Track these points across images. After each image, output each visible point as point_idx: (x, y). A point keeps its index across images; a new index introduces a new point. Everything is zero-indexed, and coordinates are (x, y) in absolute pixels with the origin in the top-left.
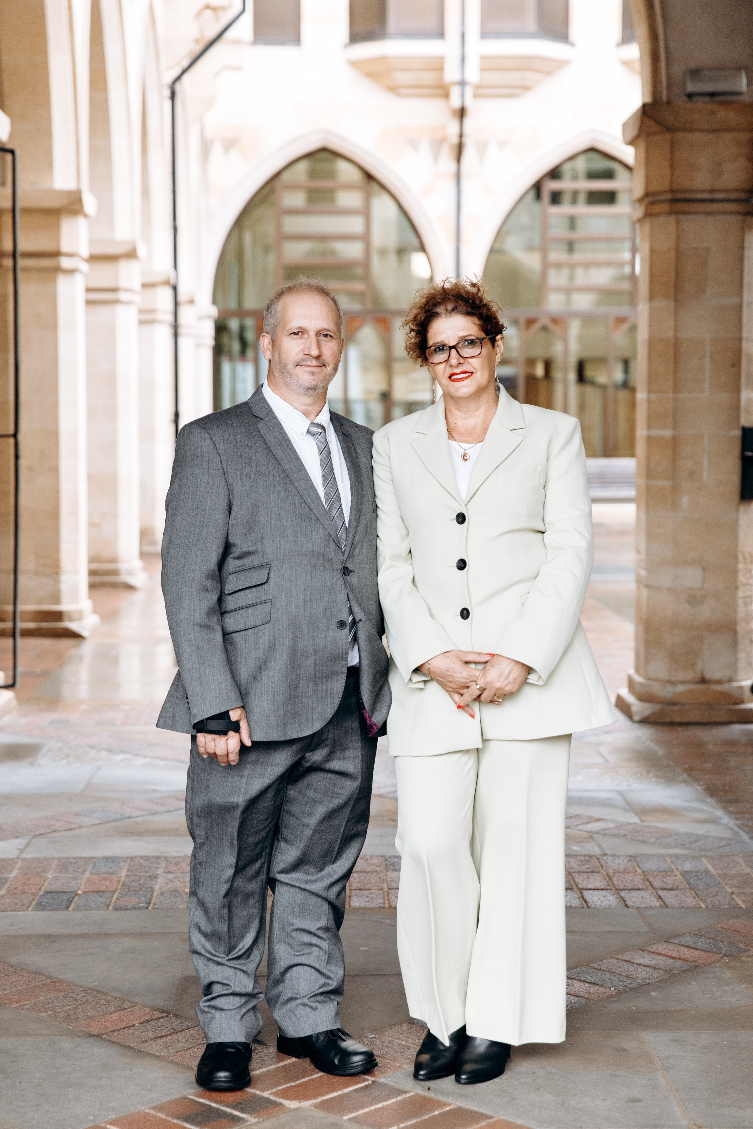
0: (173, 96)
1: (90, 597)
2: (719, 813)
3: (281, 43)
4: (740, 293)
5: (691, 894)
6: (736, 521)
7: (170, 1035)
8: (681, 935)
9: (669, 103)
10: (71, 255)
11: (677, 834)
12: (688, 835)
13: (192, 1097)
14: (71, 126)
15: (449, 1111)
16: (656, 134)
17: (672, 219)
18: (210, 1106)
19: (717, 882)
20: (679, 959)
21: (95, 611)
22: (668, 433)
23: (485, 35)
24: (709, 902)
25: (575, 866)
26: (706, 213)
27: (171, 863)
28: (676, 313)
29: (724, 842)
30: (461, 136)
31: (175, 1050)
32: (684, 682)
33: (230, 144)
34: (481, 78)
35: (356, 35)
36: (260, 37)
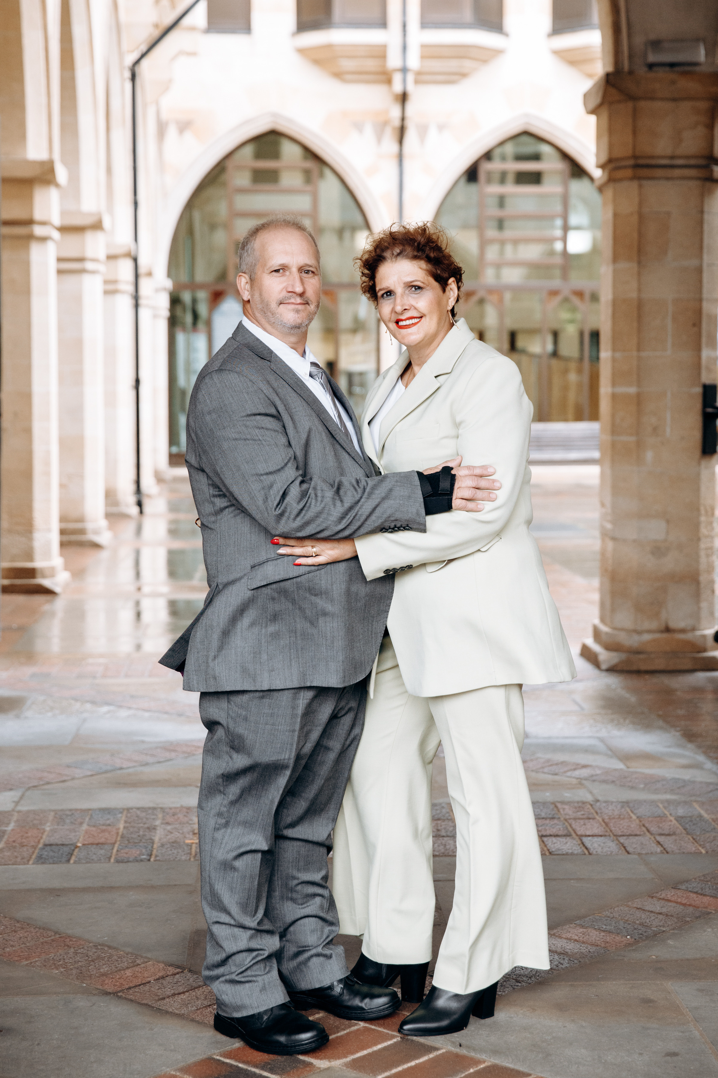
0: (133, 77)
1: (62, 555)
2: (701, 758)
3: (233, 31)
4: (700, 256)
5: (689, 839)
6: (698, 475)
7: (187, 991)
8: (687, 881)
9: (631, 72)
10: (43, 223)
11: (664, 779)
12: (676, 780)
13: (218, 1058)
14: (44, 100)
15: (484, 1069)
16: (619, 102)
17: (635, 184)
18: (237, 1067)
19: (712, 827)
20: (690, 905)
21: (66, 568)
22: (632, 390)
23: (425, 24)
24: (708, 848)
25: (570, 813)
26: (668, 179)
27: (168, 814)
28: (639, 274)
29: (711, 787)
30: (403, 119)
31: (194, 1008)
32: (649, 631)
33: (184, 127)
34: (421, 65)
35: (303, 24)
36: (212, 26)
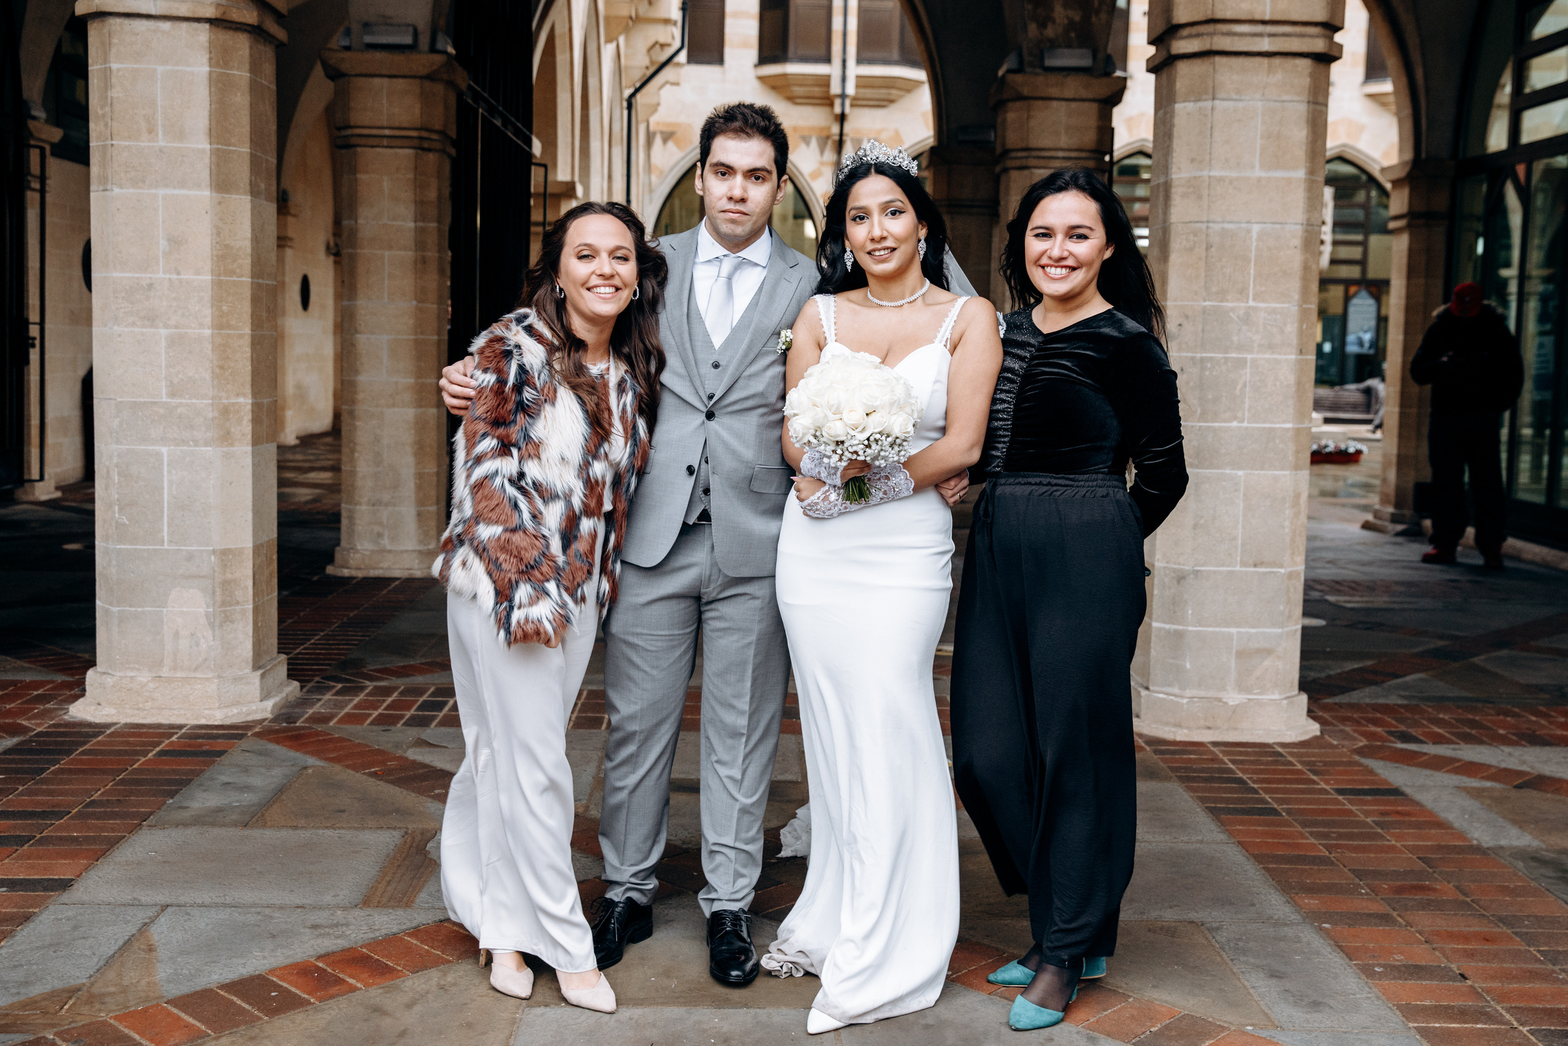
0: (630, 107)
3: (709, 63)
16: (940, 164)
23: (860, 61)
30: (841, 134)
33: (667, 137)
34: (857, 93)
35: (764, 58)
36: (692, 59)
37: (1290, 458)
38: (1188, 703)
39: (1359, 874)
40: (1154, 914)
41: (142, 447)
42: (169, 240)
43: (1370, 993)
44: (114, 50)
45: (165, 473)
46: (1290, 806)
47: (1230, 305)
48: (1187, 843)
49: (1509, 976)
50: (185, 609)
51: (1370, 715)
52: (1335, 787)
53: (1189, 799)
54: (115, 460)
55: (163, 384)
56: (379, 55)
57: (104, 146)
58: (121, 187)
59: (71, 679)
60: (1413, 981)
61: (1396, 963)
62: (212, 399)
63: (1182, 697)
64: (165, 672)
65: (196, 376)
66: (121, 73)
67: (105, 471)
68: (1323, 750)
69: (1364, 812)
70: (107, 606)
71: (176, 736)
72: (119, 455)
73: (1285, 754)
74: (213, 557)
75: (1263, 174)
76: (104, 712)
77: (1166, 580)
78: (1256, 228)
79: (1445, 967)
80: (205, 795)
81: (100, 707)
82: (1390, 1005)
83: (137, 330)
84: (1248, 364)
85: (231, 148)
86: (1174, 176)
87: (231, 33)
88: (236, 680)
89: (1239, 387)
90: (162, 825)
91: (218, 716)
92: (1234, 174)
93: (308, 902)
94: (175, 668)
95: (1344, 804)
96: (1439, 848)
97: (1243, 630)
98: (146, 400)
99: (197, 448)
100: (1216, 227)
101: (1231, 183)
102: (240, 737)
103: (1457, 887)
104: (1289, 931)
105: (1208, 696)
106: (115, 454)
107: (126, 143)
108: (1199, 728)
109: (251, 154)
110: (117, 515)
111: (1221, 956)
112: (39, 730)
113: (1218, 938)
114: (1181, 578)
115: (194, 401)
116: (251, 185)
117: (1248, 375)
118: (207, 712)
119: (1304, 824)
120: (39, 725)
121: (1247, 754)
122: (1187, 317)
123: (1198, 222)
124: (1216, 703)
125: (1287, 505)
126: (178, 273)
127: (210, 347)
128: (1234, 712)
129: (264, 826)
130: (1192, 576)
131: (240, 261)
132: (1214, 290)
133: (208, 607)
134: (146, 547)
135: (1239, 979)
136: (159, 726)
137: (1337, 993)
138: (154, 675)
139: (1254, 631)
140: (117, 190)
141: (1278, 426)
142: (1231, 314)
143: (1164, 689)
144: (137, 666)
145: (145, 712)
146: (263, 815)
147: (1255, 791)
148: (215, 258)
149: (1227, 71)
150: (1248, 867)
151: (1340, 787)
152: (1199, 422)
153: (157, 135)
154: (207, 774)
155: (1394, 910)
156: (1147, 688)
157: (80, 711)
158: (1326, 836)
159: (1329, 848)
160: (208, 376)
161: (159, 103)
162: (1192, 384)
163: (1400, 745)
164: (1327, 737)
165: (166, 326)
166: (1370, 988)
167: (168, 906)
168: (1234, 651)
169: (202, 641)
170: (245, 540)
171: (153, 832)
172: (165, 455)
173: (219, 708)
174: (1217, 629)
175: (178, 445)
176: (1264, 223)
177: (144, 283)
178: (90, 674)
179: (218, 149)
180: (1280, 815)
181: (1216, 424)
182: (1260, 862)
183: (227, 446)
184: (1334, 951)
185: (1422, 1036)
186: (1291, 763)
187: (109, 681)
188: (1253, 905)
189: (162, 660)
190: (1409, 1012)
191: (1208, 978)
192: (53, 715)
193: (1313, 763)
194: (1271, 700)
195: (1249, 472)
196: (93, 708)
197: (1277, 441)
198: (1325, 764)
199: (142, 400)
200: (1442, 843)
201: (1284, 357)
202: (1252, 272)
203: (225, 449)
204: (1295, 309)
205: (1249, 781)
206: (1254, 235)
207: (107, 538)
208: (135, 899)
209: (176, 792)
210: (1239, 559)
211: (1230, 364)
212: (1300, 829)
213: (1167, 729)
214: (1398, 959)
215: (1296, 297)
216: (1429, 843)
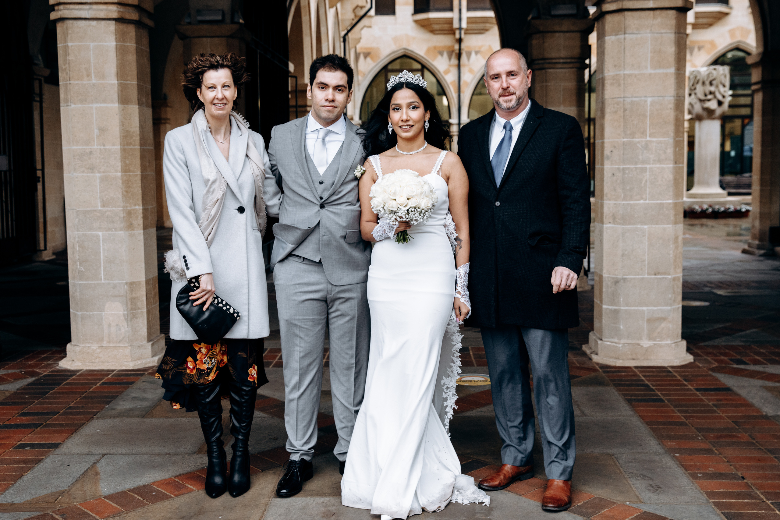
0: (344, 41)
3: (388, 14)
23: (469, 9)
30: (460, 49)
33: (367, 55)
34: (467, 27)
35: (417, 11)
36: (378, 13)
37: (672, 218)
38: (622, 346)
39: (699, 430)
40: (589, 451)
41: (89, 233)
42: (99, 129)
43: (692, 486)
44: (69, 36)
45: (101, 245)
46: (670, 398)
47: (637, 140)
48: (613, 416)
49: (767, 477)
50: (113, 312)
51: (723, 351)
52: (696, 387)
53: (617, 395)
54: (77, 239)
55: (99, 201)
56: (205, 27)
57: (66, 84)
58: (75, 104)
59: (60, 349)
60: (716, 481)
61: (710, 472)
62: (123, 207)
63: (619, 343)
64: (105, 344)
65: (115, 196)
66: (73, 48)
67: (72, 245)
68: (693, 369)
69: (708, 400)
70: (76, 312)
71: (110, 375)
72: (78, 237)
73: (673, 372)
74: (126, 286)
75: (652, 71)
76: (76, 365)
77: (609, 283)
78: (649, 100)
79: (735, 474)
80: (124, 403)
81: (74, 362)
82: (702, 492)
83: (85, 174)
84: (648, 170)
85: (128, 82)
86: (606, 75)
87: (126, 25)
88: (139, 347)
89: (643, 182)
90: (103, 418)
91: (130, 365)
92: (636, 72)
93: (172, 451)
94: (109, 342)
95: (699, 396)
96: (745, 417)
97: (650, 308)
98: (91, 209)
99: (116, 232)
100: (628, 100)
101: (635, 77)
102: (142, 375)
103: (750, 436)
104: (657, 458)
105: (632, 343)
106: (77, 236)
107: (77, 82)
108: (628, 359)
109: (138, 84)
110: (79, 267)
111: (620, 470)
112: (45, 374)
113: (620, 461)
114: (616, 282)
115: (114, 209)
116: (138, 100)
117: (648, 176)
118: (126, 363)
119: (675, 406)
120: (45, 371)
121: (652, 372)
122: (615, 147)
123: (618, 98)
124: (636, 346)
125: (671, 243)
126: (104, 146)
127: (121, 182)
128: (647, 350)
129: (152, 417)
130: (622, 281)
131: (134, 138)
132: (628, 132)
133: (124, 311)
134: (93, 282)
135: (627, 481)
136: (102, 371)
137: (676, 486)
138: (99, 345)
139: (656, 308)
140: (73, 106)
141: (665, 202)
142: (638, 145)
143: (610, 340)
144: (91, 341)
145: (96, 364)
146: (152, 412)
147: (653, 390)
148: (122, 137)
149: (631, 19)
150: (642, 427)
151: (698, 387)
152: (623, 201)
153: (91, 77)
154: (125, 393)
155: (714, 447)
156: (601, 340)
157: (64, 364)
158: (686, 412)
159: (686, 417)
160: (120, 196)
161: (92, 61)
162: (618, 182)
163: (735, 366)
164: (697, 363)
165: (99, 172)
166: (693, 484)
167: (105, 454)
168: (646, 319)
169: (122, 328)
170: (142, 278)
171: (99, 421)
172: (101, 236)
173: (131, 361)
174: (636, 308)
175: (107, 231)
176: (654, 97)
177: (88, 151)
178: (69, 346)
179: (121, 83)
180: (664, 402)
181: (632, 202)
182: (648, 425)
183: (131, 231)
184: (678, 467)
185: (715, 506)
186: (675, 376)
187: (78, 349)
188: (641, 445)
189: (103, 338)
190: (711, 494)
191: (611, 480)
192: (51, 366)
193: (686, 376)
194: (666, 344)
195: (650, 226)
196: (70, 362)
197: (665, 210)
198: (693, 376)
199: (89, 209)
200: (747, 414)
201: (666, 166)
202: (648, 122)
203: (130, 232)
204: (671, 141)
205: (651, 386)
206: (649, 103)
207: (74, 278)
208: (90, 451)
209: (110, 402)
210: (646, 271)
211: (638, 171)
212: (673, 408)
213: (611, 360)
214: (711, 470)
215: (672, 134)
216: (740, 414)
